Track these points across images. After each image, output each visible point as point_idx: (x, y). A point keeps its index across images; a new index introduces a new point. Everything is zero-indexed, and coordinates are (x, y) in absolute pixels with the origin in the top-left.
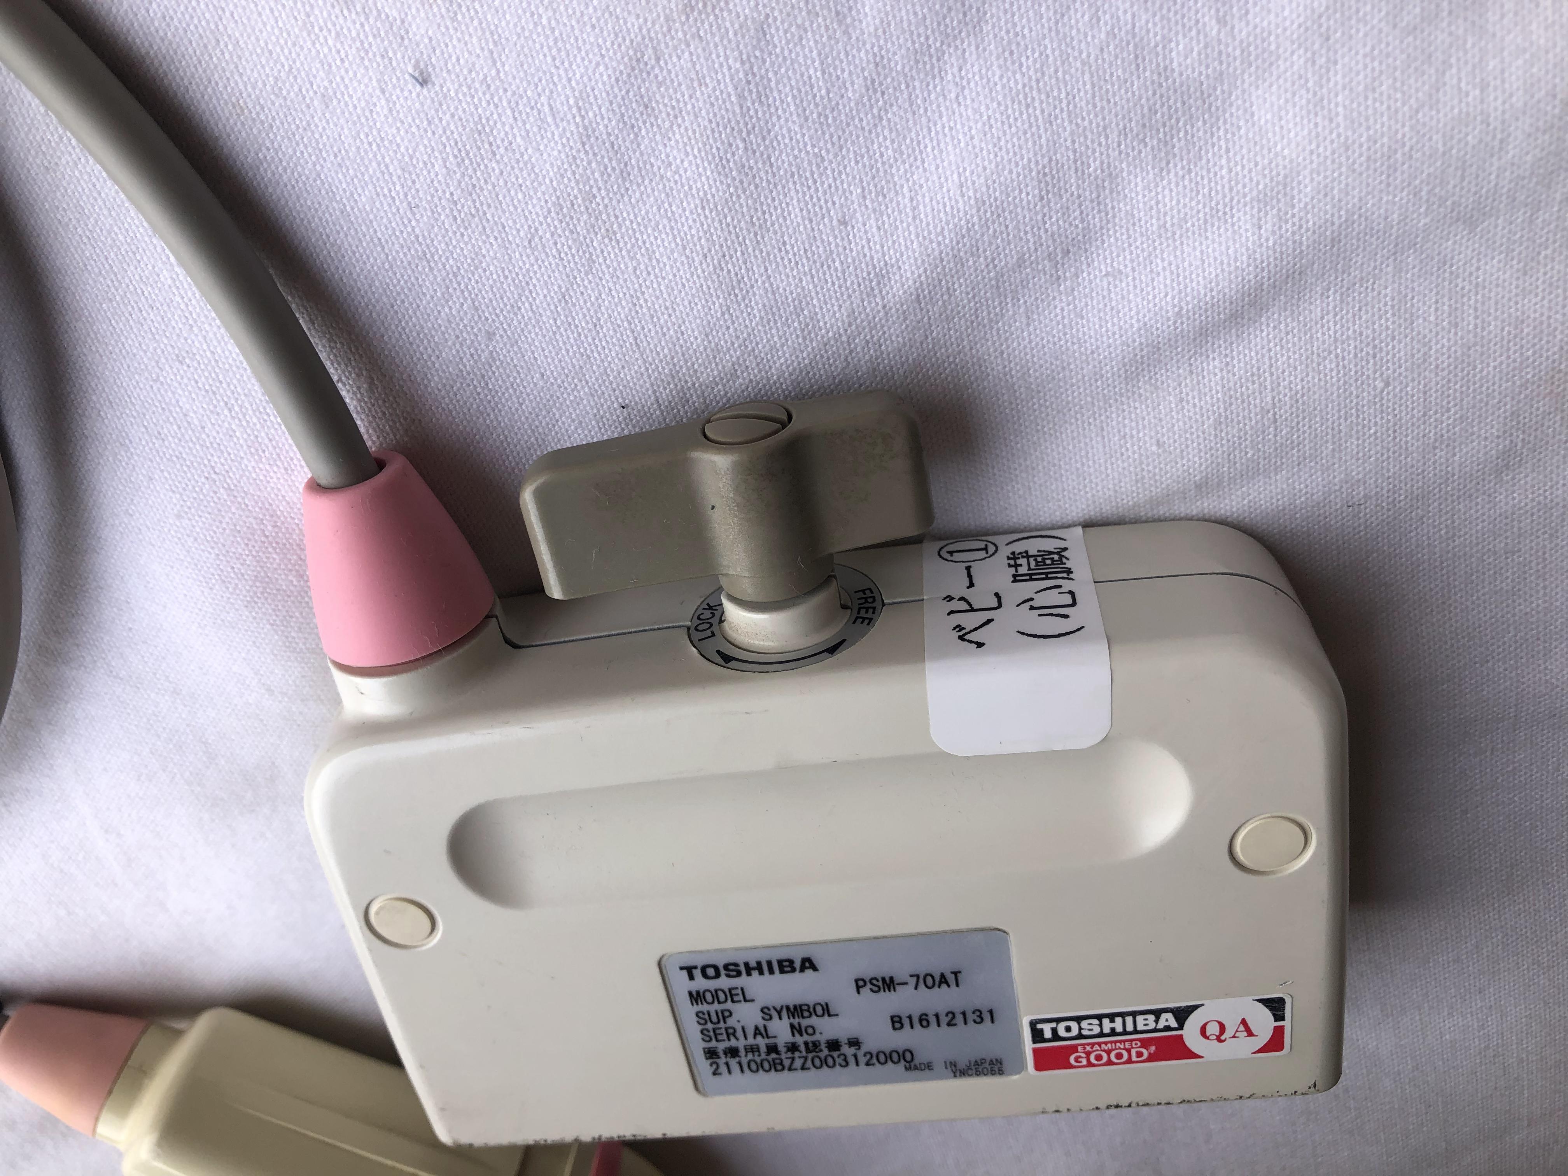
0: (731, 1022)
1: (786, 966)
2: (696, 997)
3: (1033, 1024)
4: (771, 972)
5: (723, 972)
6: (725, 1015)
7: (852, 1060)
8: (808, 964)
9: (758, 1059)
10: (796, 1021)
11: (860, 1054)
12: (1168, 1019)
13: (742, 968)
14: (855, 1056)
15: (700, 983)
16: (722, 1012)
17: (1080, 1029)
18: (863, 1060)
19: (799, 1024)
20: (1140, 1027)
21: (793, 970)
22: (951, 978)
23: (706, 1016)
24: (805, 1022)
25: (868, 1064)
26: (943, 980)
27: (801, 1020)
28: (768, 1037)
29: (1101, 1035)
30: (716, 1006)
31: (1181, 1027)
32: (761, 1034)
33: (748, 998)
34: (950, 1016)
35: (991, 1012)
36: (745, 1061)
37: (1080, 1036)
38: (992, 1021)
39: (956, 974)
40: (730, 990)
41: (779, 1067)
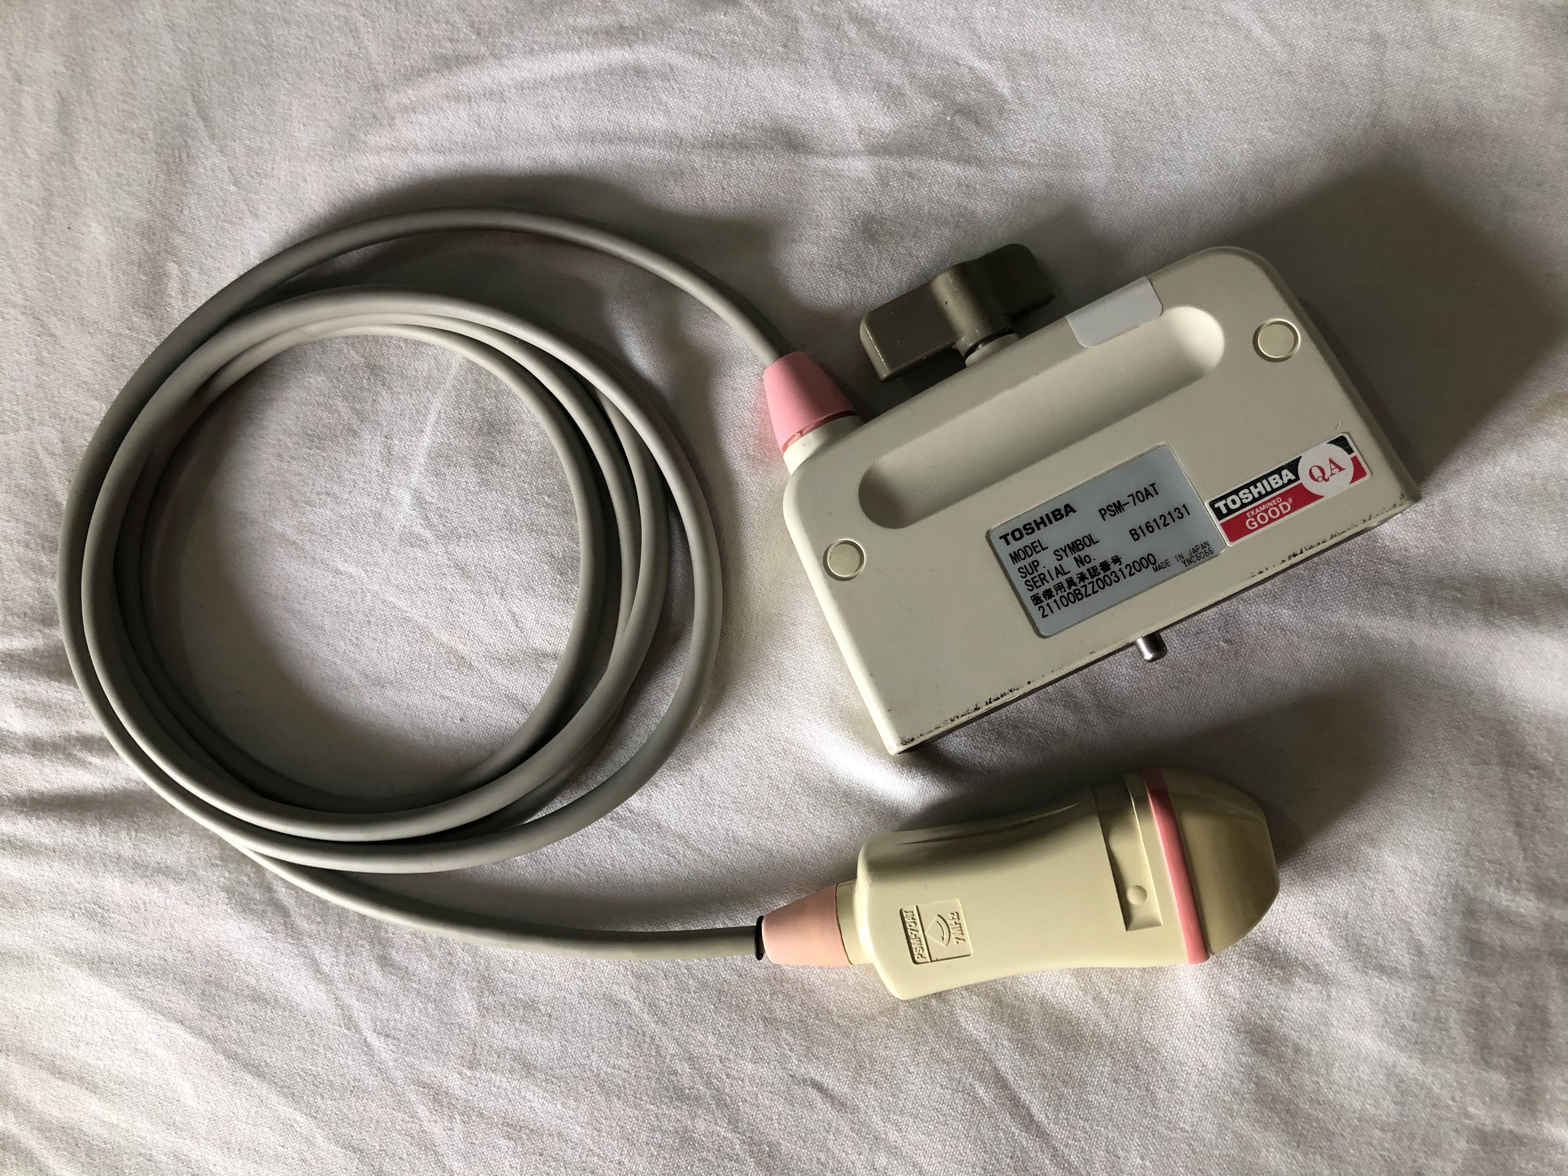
0: (1040, 570)
1: (1058, 515)
2: (1015, 557)
3: (1212, 504)
4: (1051, 522)
5: (1024, 532)
6: (1035, 565)
7: (1119, 574)
8: (1069, 509)
9: (1065, 594)
10: (1076, 555)
11: (1123, 567)
12: (1287, 475)
13: (1033, 525)
14: (1120, 570)
15: (1015, 546)
16: (1033, 562)
17: (1241, 500)
18: (1127, 572)
19: (1079, 556)
20: (1275, 487)
21: (1062, 517)
22: (1151, 490)
23: (1025, 570)
24: (1082, 554)
25: (1131, 575)
26: (1148, 493)
27: (1079, 553)
28: (1066, 574)
29: (1255, 500)
30: (1029, 560)
31: (1297, 478)
32: (1060, 572)
33: (1044, 547)
34: (1163, 518)
35: (1184, 506)
36: (1057, 598)
37: (1243, 505)
38: (1189, 514)
39: (1152, 485)
40: (1032, 544)
41: (1080, 596)
